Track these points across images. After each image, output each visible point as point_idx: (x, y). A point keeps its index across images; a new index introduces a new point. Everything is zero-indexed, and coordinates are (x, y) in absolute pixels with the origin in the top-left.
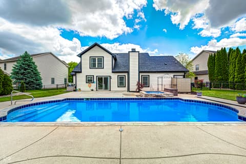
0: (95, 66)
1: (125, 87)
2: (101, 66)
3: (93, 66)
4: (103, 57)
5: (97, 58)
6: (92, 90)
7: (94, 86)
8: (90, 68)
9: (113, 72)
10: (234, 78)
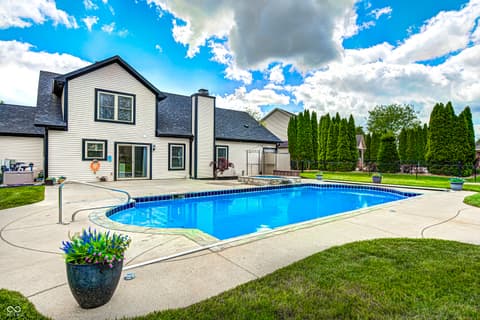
0: (112, 117)
1: (184, 169)
2: (128, 117)
3: (104, 114)
4: (134, 96)
5: (116, 96)
6: (103, 180)
7: (107, 168)
8: (96, 120)
9: (157, 135)
10: (325, 155)
